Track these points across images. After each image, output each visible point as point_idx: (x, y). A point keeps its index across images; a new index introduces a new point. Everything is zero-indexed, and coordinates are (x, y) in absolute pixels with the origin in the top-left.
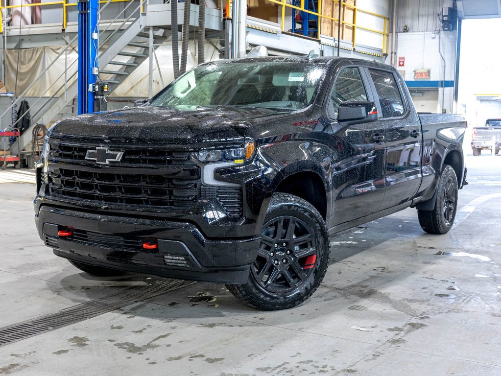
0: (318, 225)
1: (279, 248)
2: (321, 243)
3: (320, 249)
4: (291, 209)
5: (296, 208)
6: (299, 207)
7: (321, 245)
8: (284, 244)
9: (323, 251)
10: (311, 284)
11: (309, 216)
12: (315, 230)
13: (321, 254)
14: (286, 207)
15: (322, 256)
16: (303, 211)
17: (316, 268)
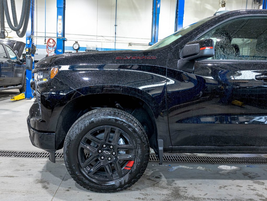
0: (139, 139)
1: (106, 148)
2: (139, 153)
3: (138, 157)
4: (118, 122)
5: (122, 123)
6: (124, 122)
7: (139, 155)
8: (111, 147)
9: (139, 160)
10: (125, 181)
11: (131, 131)
12: (136, 143)
13: (138, 162)
14: (114, 120)
15: (138, 163)
16: (128, 126)
17: (132, 171)
